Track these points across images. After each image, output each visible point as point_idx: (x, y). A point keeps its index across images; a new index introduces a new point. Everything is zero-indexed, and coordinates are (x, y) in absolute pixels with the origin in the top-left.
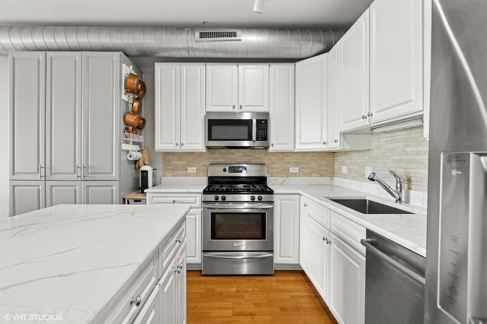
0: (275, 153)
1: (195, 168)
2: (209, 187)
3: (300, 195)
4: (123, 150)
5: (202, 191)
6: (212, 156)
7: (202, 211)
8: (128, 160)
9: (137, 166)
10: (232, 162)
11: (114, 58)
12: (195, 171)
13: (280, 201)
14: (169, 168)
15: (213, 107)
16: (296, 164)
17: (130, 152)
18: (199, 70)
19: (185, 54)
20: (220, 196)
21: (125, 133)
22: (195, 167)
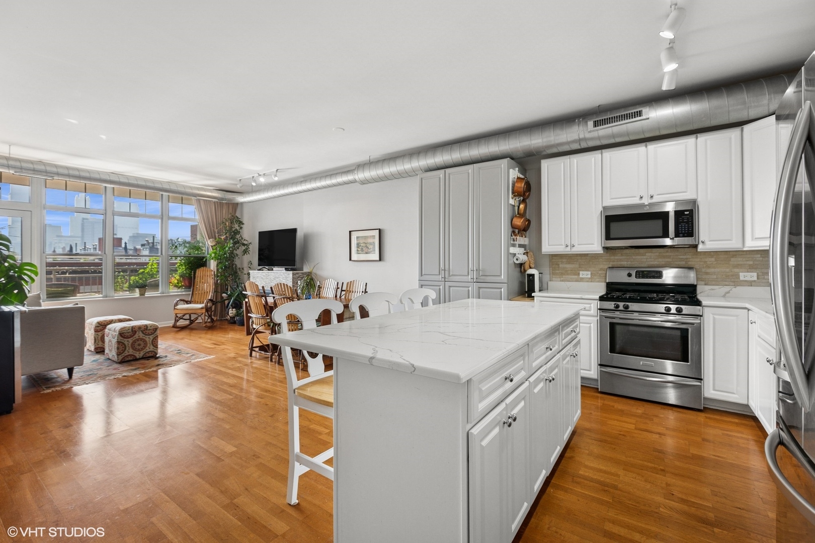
0: (712, 253)
1: (589, 273)
2: (607, 294)
3: (749, 310)
4: (511, 253)
5: (597, 297)
6: (612, 257)
7: (598, 320)
8: (515, 263)
9: (522, 269)
10: (640, 265)
11: (502, 165)
12: (589, 276)
13: (714, 317)
14: (558, 272)
15: (611, 200)
16: (751, 268)
17: (517, 255)
18: (593, 159)
19: (576, 146)
20: (621, 304)
21: (512, 236)
22: (589, 271)
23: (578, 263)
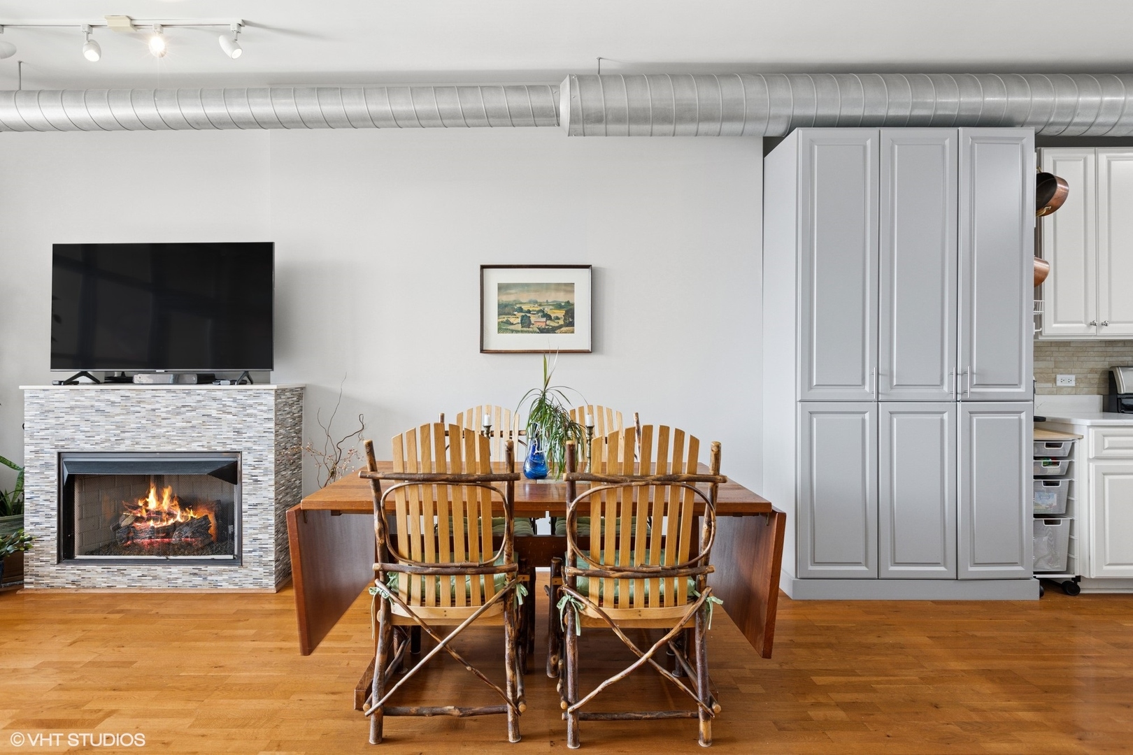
1: (1073, 377)
12: (1072, 384)
22: (1071, 374)
23: (1052, 359)
